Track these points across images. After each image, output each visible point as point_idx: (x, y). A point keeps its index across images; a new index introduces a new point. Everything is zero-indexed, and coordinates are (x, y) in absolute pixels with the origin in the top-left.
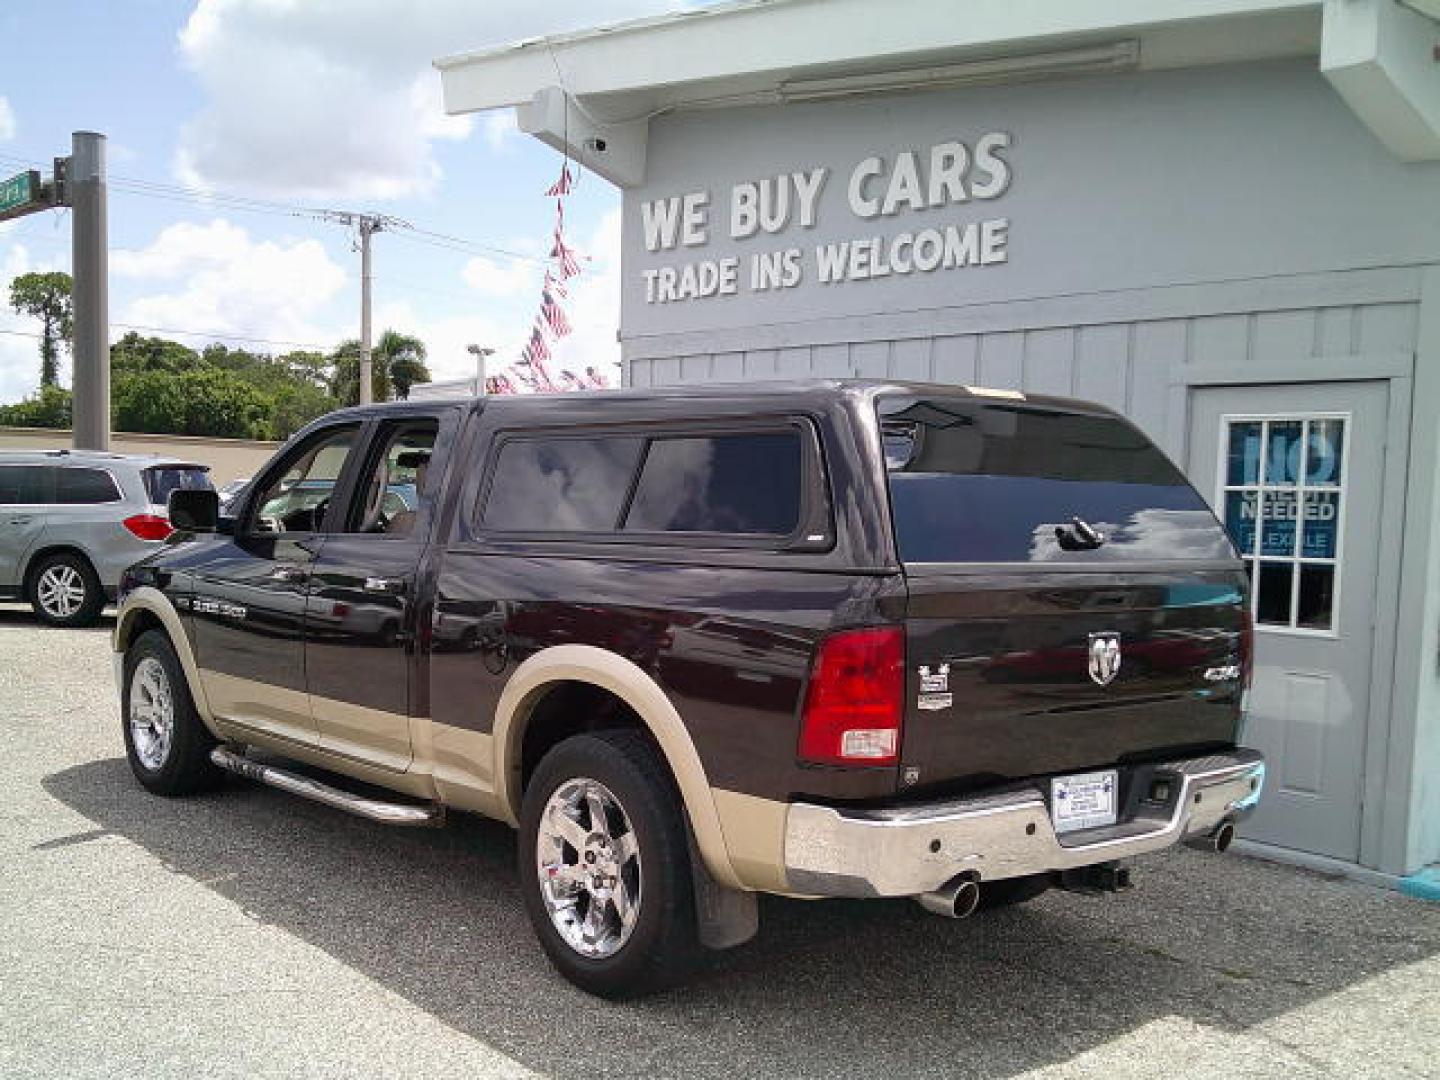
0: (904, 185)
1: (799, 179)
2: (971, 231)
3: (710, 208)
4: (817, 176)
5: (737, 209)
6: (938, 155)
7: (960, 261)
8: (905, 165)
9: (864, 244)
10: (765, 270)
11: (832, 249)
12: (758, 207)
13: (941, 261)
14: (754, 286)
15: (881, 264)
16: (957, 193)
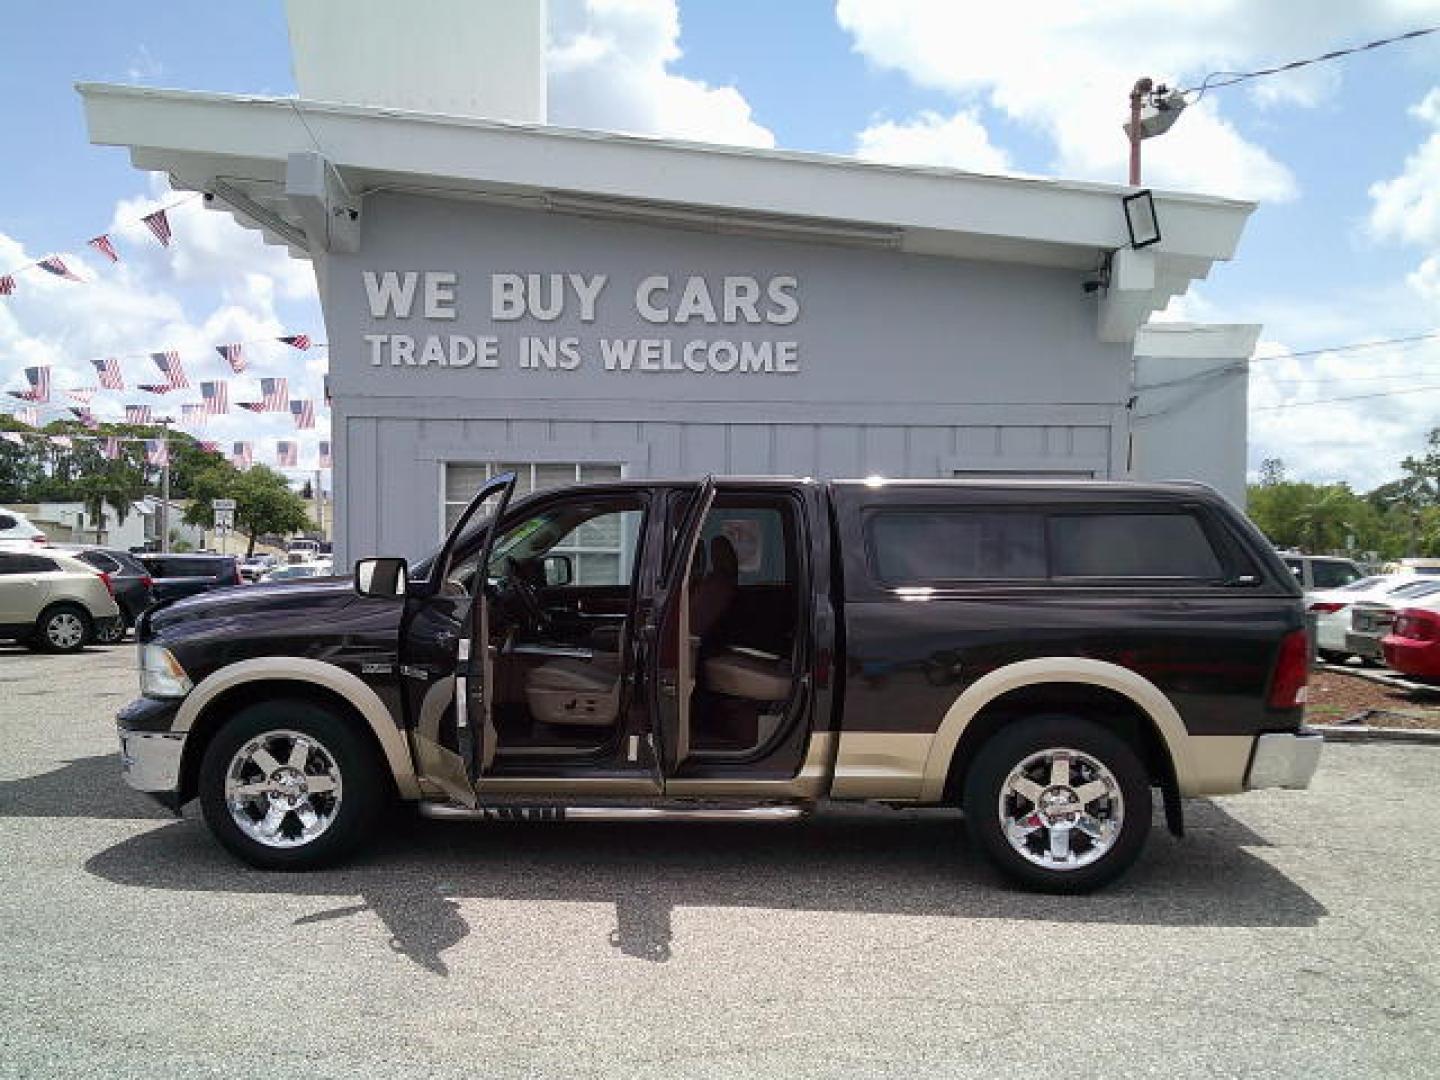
0: (696, 301)
1: (577, 281)
2: (766, 346)
3: (458, 288)
4: (598, 281)
5: (499, 296)
6: (731, 284)
7: (756, 367)
8: (696, 286)
9: (656, 343)
10: (534, 351)
11: (618, 343)
12: (526, 297)
13: (738, 365)
14: (524, 364)
15: (673, 361)
16: (752, 316)
